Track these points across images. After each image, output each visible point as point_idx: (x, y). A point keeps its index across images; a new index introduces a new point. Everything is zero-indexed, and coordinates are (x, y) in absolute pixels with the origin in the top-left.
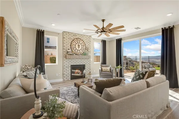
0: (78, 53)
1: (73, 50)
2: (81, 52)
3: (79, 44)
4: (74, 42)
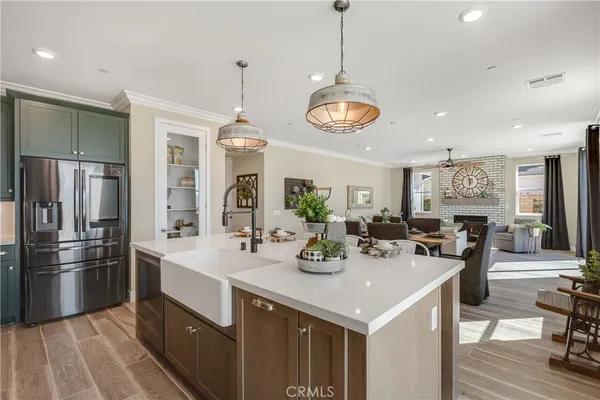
0: (468, 193)
1: (456, 189)
2: (475, 192)
3: (471, 177)
4: (460, 176)
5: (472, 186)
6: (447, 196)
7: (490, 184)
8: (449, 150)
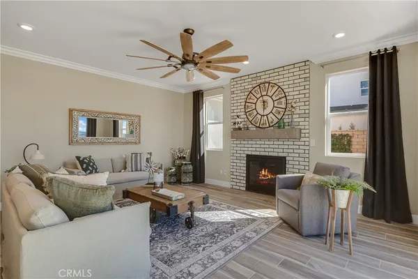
0: (262, 123)
1: (249, 117)
2: (270, 120)
3: (265, 98)
4: (253, 97)
5: (267, 112)
6: (237, 126)
7: (289, 106)
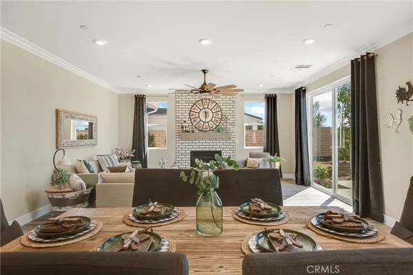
0: (204, 127)
1: (193, 123)
3: (207, 110)
5: (208, 120)
6: (184, 129)
7: (224, 118)
8: (204, 71)
